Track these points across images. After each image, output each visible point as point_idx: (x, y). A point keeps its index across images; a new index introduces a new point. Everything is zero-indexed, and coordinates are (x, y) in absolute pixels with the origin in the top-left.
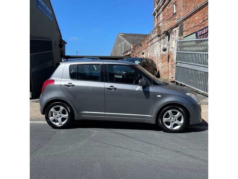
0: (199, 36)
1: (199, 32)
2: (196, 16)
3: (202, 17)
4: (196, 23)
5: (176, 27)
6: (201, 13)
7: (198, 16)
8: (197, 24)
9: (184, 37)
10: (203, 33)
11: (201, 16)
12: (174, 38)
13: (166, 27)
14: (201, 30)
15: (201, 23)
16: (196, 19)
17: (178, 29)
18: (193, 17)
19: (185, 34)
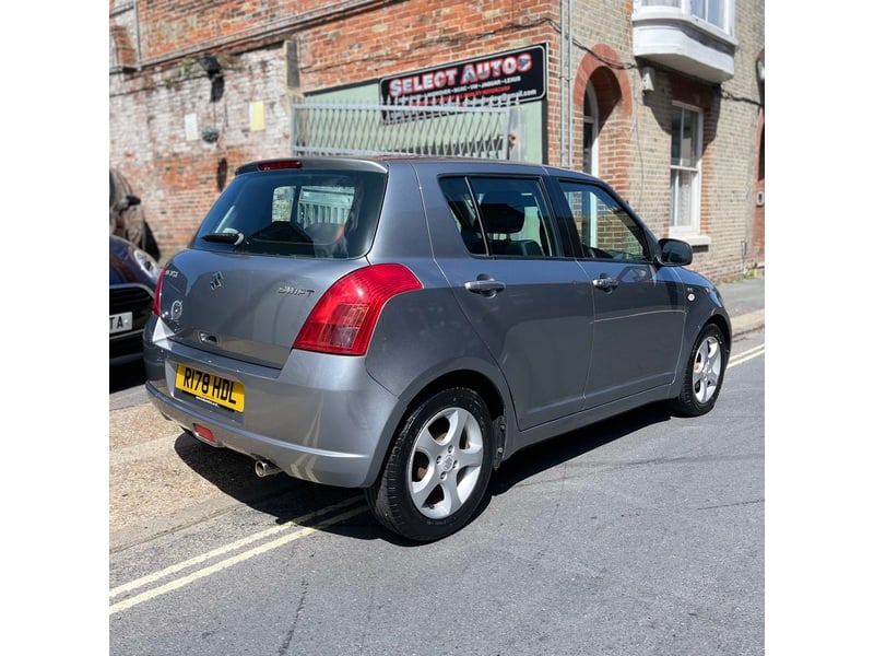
0: (400, 96)
1: (399, 82)
2: (379, 22)
3: (410, 29)
4: (378, 48)
5: (266, 47)
6: (407, 15)
7: (385, 21)
8: (382, 52)
9: (306, 94)
10: (418, 88)
11: (406, 24)
12: (253, 93)
13: (173, 40)
14: (412, 76)
15: (410, 52)
16: (380, 34)
17: (282, 59)
18: (358, 22)
19: (309, 82)
